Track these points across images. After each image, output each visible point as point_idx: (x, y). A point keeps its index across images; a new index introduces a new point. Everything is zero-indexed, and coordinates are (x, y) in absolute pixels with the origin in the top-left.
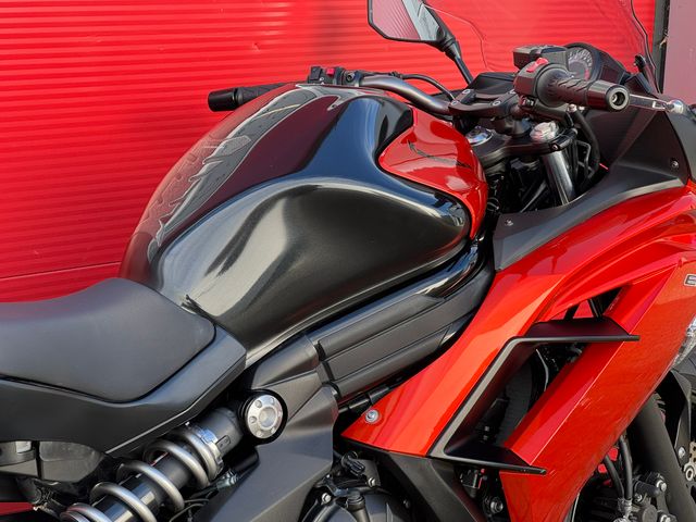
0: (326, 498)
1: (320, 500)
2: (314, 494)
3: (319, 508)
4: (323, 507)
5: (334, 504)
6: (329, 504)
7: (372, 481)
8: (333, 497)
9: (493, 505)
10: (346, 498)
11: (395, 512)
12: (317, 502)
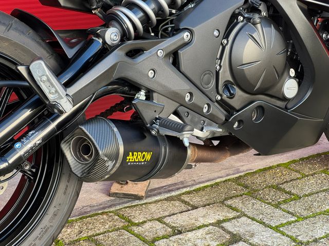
0: (241, 18)
1: (237, 20)
2: (234, 16)
3: (237, 23)
4: (239, 22)
5: (245, 21)
6: (242, 21)
7: (264, 14)
8: (244, 18)
9: (324, 36)
10: (251, 18)
11: (275, 28)
12: (235, 21)
